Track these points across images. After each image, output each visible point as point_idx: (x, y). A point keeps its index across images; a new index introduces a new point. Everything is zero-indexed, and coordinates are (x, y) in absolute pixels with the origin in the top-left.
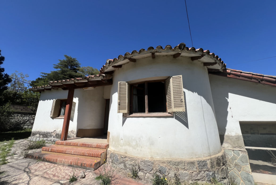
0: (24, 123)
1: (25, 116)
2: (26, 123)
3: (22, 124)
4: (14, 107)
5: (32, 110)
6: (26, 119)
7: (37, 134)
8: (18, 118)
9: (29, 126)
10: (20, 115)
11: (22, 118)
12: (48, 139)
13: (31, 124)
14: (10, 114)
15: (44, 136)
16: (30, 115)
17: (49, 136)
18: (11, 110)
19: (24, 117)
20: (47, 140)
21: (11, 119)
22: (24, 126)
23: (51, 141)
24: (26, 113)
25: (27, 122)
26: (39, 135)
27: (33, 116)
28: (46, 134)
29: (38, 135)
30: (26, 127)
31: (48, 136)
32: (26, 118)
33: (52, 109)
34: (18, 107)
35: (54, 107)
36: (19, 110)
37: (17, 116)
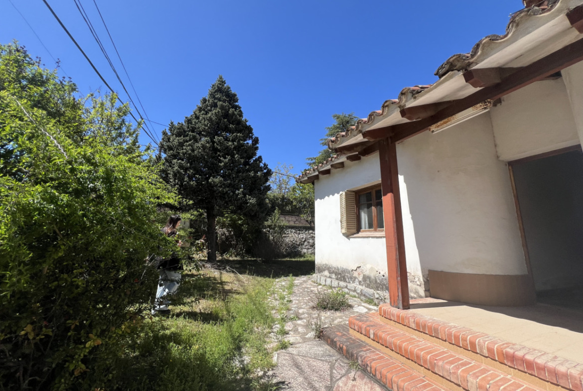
0: (302, 245)
1: (300, 232)
2: (303, 244)
3: (299, 245)
4: (285, 218)
5: (307, 221)
6: (302, 237)
7: (324, 270)
8: (292, 236)
9: (309, 250)
10: (294, 231)
11: (297, 235)
12: (348, 285)
13: (311, 246)
14: (282, 229)
15: (339, 276)
16: (306, 231)
17: (348, 278)
18: (282, 224)
19: (299, 234)
20: (346, 287)
21: (285, 237)
22: (302, 249)
23: (355, 291)
24: (301, 227)
25: (304, 242)
26: (330, 273)
27: (310, 232)
28: (342, 272)
29: (326, 273)
30: (305, 251)
31: (346, 277)
32: (303, 235)
33: (342, 215)
34: (290, 219)
35: (344, 210)
36: (292, 224)
37: (291, 232)
